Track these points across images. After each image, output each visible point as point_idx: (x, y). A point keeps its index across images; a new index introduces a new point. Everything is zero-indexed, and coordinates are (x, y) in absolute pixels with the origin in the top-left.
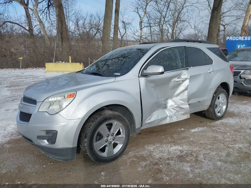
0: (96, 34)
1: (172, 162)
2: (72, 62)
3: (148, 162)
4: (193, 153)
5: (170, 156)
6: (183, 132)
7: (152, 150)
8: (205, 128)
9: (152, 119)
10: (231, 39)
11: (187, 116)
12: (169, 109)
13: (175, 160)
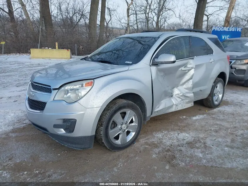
0: (80, 20)
1: (183, 149)
2: (59, 48)
3: (160, 149)
4: (201, 140)
5: (179, 143)
6: (185, 119)
7: (162, 138)
8: (205, 115)
9: (161, 108)
10: (216, 30)
11: (191, 104)
12: (175, 98)
13: (185, 147)
